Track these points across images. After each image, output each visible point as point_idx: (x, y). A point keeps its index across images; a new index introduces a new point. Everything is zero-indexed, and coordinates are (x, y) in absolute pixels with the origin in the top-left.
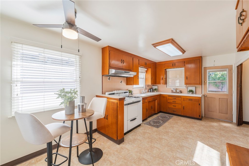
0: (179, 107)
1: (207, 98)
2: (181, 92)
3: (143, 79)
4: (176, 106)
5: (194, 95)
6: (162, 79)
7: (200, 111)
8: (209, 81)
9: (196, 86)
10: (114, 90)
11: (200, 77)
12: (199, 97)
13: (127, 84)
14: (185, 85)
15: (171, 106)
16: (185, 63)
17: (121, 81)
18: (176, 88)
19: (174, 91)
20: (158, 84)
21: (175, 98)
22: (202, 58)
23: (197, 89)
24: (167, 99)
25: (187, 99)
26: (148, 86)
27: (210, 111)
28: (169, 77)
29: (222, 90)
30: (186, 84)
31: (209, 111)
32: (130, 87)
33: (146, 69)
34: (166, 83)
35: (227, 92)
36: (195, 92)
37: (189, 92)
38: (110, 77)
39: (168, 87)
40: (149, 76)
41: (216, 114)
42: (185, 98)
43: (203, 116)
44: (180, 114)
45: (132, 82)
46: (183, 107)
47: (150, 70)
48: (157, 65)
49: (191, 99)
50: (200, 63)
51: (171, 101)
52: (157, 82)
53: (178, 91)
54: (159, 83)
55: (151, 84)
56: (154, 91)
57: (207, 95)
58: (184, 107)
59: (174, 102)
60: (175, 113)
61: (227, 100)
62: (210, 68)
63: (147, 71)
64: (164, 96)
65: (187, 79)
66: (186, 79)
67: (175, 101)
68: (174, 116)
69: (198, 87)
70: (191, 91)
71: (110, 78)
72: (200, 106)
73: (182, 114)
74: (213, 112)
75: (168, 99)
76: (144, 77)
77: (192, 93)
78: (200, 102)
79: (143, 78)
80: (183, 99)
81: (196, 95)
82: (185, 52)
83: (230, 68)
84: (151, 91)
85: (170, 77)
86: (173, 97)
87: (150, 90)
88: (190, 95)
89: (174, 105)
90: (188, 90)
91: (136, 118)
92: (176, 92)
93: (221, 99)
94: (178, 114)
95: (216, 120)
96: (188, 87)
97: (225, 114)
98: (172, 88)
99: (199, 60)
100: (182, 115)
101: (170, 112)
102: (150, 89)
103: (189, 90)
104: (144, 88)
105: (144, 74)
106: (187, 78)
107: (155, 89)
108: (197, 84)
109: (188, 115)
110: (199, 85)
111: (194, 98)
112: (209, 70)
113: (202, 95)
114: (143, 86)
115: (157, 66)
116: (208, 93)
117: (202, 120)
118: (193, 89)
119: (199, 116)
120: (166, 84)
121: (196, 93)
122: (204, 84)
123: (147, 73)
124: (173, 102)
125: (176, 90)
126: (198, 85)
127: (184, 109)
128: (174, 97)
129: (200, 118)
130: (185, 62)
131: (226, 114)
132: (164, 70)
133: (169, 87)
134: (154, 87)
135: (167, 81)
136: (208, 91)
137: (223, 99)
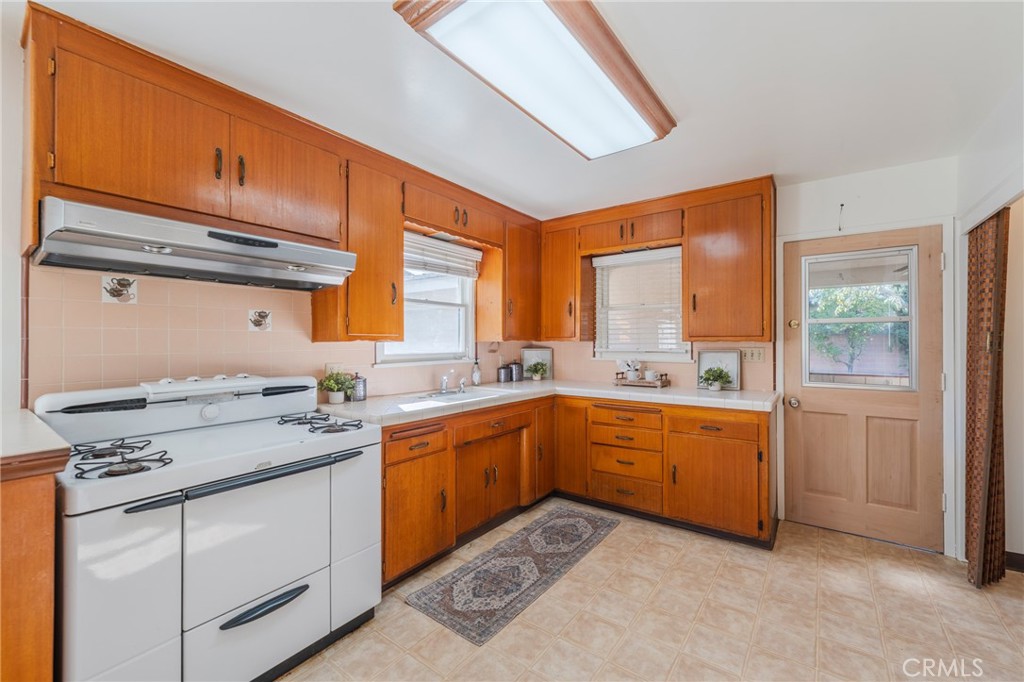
0: (646, 467)
1: (799, 415)
2: (666, 382)
3: (462, 309)
4: (632, 464)
5: (733, 401)
6: (570, 313)
7: (764, 494)
8: (813, 321)
9: (743, 345)
10: (154, 379)
11: (766, 293)
12: (758, 414)
13: (315, 338)
14: (683, 341)
15: (608, 463)
16: (683, 217)
17: (262, 316)
18: (644, 362)
19: (631, 376)
20: (548, 338)
21: (630, 415)
22: (775, 190)
23: (746, 366)
24: (587, 420)
25: (692, 421)
26: (494, 351)
27: (817, 491)
28: (605, 303)
29: (850, 367)
30: (691, 336)
31: (811, 490)
32: (342, 356)
33: (478, 255)
34: (590, 334)
35: (911, 382)
36: (736, 384)
37: (707, 379)
38: (130, 277)
39: (601, 353)
40: (494, 294)
41: (851, 507)
42: (681, 420)
43: (781, 515)
44: (655, 509)
45: (340, 320)
46: (671, 468)
47: (497, 259)
48: (544, 233)
49: (715, 422)
50: (766, 212)
51: (608, 434)
52: (544, 330)
53: (649, 376)
54: (557, 334)
55: (500, 339)
56: (531, 379)
57: (800, 397)
58: (679, 469)
59: (622, 438)
60: (629, 502)
61: (912, 430)
62: (820, 245)
63: (481, 267)
64: (575, 403)
65: (694, 308)
66: (691, 307)
67: (630, 432)
68: (621, 518)
69: (756, 351)
70: (718, 377)
71: (124, 284)
72: (764, 464)
73: (666, 508)
74: (834, 494)
75: (593, 423)
76: (469, 299)
77: (722, 389)
78: (763, 444)
79: (459, 302)
80: (674, 421)
81: (742, 398)
82: (674, 124)
83: (928, 243)
84: (509, 379)
85: (611, 303)
86: (615, 409)
87: (503, 371)
88: (713, 399)
89: (623, 455)
90: (702, 373)
91: (306, 587)
92: (640, 384)
93: (877, 421)
94: (642, 507)
95: (849, 540)
96: (699, 353)
97: (900, 506)
98: (618, 362)
99: (759, 198)
100: (666, 514)
101: (604, 498)
102: (507, 367)
103: (707, 372)
104: (465, 360)
105: (470, 281)
106: (697, 299)
107: (536, 369)
108: (748, 337)
109: (696, 520)
110: (758, 344)
111: (732, 419)
112: (812, 259)
113: (777, 401)
114: (461, 349)
115: (544, 241)
116: (803, 387)
117: (776, 544)
118: (728, 363)
119: (756, 525)
120: (594, 339)
121: (742, 388)
122: (786, 338)
123: (485, 273)
124: (620, 443)
125: (641, 370)
126: (752, 344)
127: (674, 482)
128: (622, 414)
129: (762, 536)
130: (683, 212)
131: (907, 506)
132: (579, 260)
133: (606, 357)
134: (532, 357)
135: (597, 320)
136: (806, 375)
137: (887, 421)
